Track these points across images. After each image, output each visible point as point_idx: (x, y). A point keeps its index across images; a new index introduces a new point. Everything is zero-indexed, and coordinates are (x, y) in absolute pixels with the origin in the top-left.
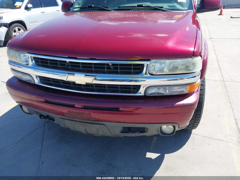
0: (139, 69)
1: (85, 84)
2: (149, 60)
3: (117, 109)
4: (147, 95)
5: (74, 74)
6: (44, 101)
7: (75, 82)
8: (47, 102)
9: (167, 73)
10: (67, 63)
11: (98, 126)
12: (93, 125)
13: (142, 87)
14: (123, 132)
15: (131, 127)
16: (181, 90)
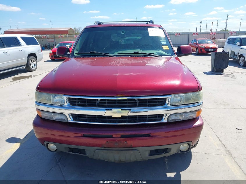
0: (162, 102)
1: (121, 117)
2: (170, 95)
3: (148, 135)
4: (169, 121)
5: (112, 110)
6: (81, 136)
7: (112, 116)
8: (84, 136)
9: (184, 104)
10: (99, 101)
11: (132, 152)
12: (127, 152)
13: (165, 115)
14: (150, 155)
15: (157, 150)
16: (191, 116)
